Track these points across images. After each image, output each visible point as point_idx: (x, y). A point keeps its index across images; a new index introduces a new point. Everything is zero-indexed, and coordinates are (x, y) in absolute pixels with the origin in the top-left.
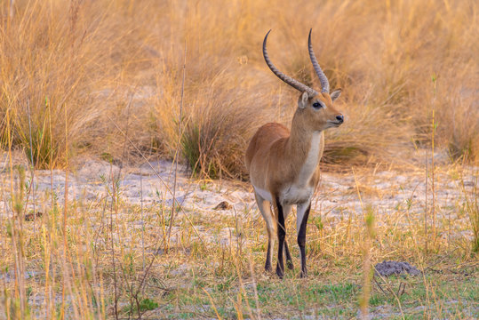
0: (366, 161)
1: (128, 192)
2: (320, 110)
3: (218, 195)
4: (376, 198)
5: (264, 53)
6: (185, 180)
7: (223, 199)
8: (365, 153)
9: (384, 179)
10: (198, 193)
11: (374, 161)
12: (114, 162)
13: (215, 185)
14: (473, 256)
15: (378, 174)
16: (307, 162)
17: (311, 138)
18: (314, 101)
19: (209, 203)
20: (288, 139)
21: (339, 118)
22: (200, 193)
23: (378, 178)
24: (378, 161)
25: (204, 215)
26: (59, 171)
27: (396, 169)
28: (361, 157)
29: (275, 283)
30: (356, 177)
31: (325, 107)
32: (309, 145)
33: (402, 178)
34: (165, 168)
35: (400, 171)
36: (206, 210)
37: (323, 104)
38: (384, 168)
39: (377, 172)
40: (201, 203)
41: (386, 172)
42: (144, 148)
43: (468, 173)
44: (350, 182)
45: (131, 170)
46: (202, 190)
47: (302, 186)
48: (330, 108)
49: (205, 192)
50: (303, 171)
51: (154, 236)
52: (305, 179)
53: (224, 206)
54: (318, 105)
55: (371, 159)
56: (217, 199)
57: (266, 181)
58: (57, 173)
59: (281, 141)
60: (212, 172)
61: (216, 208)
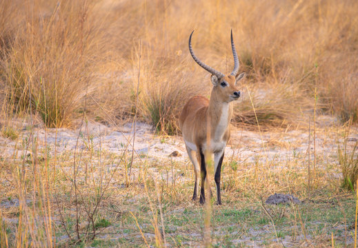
0: (281, 123)
1: (110, 144)
2: (226, 87)
3: (173, 147)
4: (285, 149)
5: (190, 47)
6: (151, 136)
7: (175, 149)
8: (281, 118)
9: (292, 136)
10: (158, 145)
11: (286, 124)
12: (104, 123)
13: (171, 139)
14: (341, 191)
15: (289, 133)
16: (220, 123)
17: (222, 107)
18: (221, 82)
19: (166, 152)
20: (207, 108)
21: (235, 94)
22: (160, 145)
23: (288, 135)
24: (290, 123)
25: (160, 160)
26: (64, 129)
27: (302, 129)
28: (277, 120)
29: (198, 208)
30: (273, 134)
31: (228, 86)
32: (220, 112)
33: (306, 135)
34: (139, 127)
35: (304, 130)
36: (162, 157)
37: (227, 83)
38: (293, 128)
39: (288, 131)
40: (160, 153)
41: (294, 131)
42: (126, 113)
43: (353, 132)
44: (267, 138)
45: (115, 128)
46: (162, 143)
47: (217, 141)
48: (232, 87)
49: (164, 144)
50: (217, 130)
51: (122, 175)
52: (219, 135)
53: (175, 154)
54: (224, 84)
55: (285, 122)
56: (172, 149)
57: (193, 137)
58: (63, 131)
59: (203, 109)
60: (170, 130)
61: (170, 156)
